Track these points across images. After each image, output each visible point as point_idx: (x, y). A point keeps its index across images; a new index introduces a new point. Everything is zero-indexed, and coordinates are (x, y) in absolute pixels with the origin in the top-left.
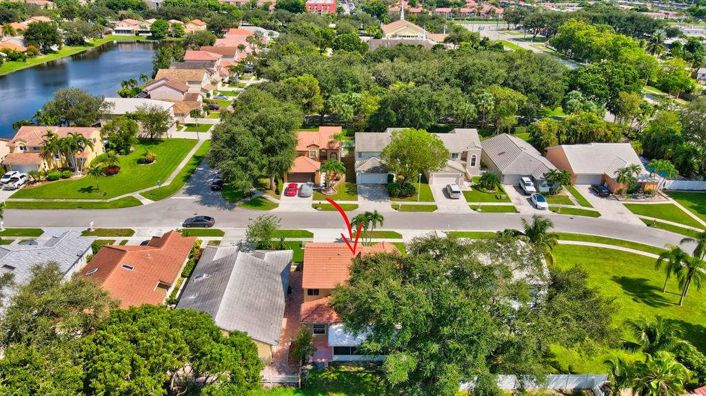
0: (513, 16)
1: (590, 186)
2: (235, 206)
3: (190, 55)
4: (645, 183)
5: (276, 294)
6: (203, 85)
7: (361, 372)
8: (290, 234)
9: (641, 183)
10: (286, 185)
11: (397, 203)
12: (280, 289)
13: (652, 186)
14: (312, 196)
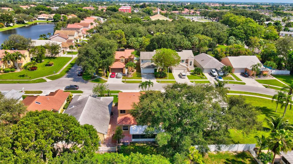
0: (204, 14)
1: (240, 73)
2: (88, 82)
3: (70, 26)
4: (263, 71)
5: (106, 114)
6: (75, 37)
7: (145, 146)
8: (113, 92)
9: (262, 71)
10: (110, 74)
11: (159, 80)
12: (108, 112)
13: (266, 72)
14: (122, 78)
